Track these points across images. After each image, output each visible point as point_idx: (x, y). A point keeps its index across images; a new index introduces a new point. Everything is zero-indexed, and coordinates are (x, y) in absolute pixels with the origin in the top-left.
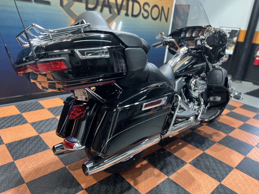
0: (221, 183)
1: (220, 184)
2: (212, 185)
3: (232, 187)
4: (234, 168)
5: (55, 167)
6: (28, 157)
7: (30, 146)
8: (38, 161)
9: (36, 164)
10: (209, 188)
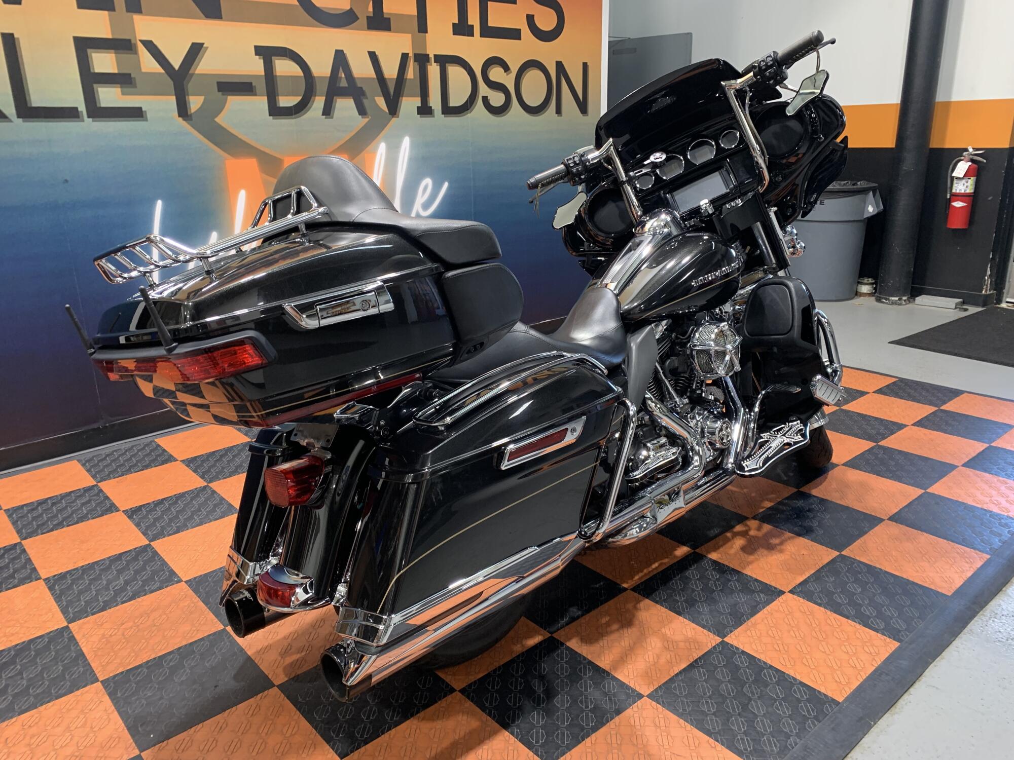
0: (725, 639)
2: (693, 647)
3: (759, 648)
4: (783, 592)
6: (112, 609)
7: (119, 578)
9: (135, 628)
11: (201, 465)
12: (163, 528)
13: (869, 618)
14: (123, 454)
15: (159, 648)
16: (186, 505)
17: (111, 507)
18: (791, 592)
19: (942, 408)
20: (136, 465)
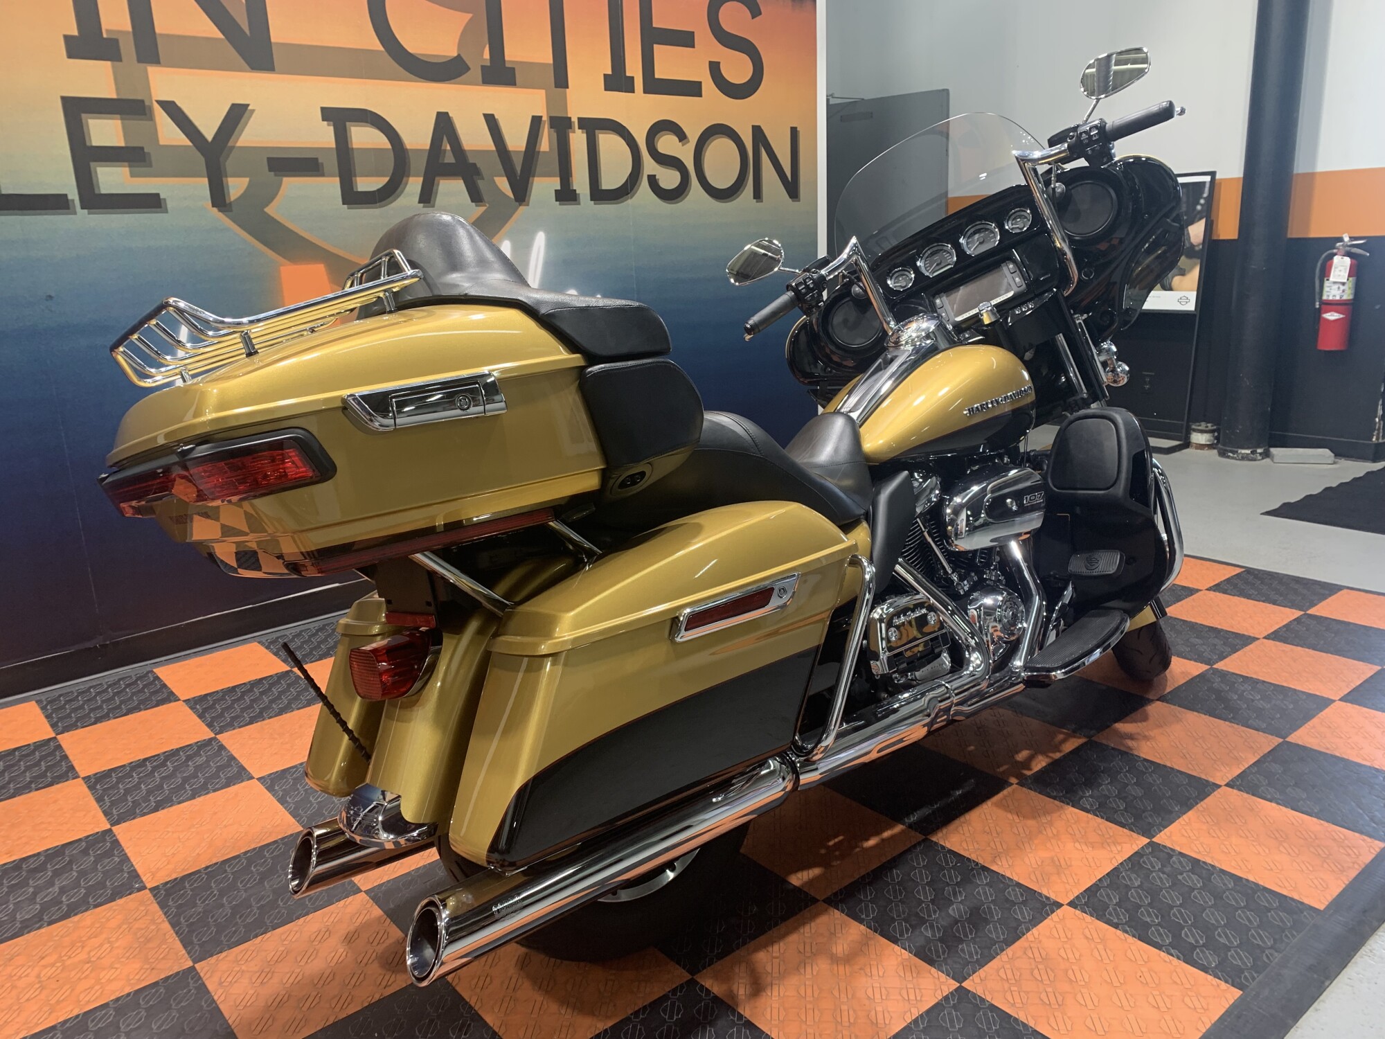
0: (964, 984)
1: (961, 988)
2: (912, 997)
3: (1018, 1000)
4: (1059, 905)
5: (143, 971)
6: (32, 933)
7: (53, 885)
8: (74, 948)
9: (58, 964)
10: (888, 1012)
11: (212, 707)
12: (136, 804)
13: (1194, 948)
14: (104, 691)
15: (87, 999)
16: (176, 769)
17: (67, 772)
18: (1071, 904)
19: (1311, 611)
20: (119, 707)
